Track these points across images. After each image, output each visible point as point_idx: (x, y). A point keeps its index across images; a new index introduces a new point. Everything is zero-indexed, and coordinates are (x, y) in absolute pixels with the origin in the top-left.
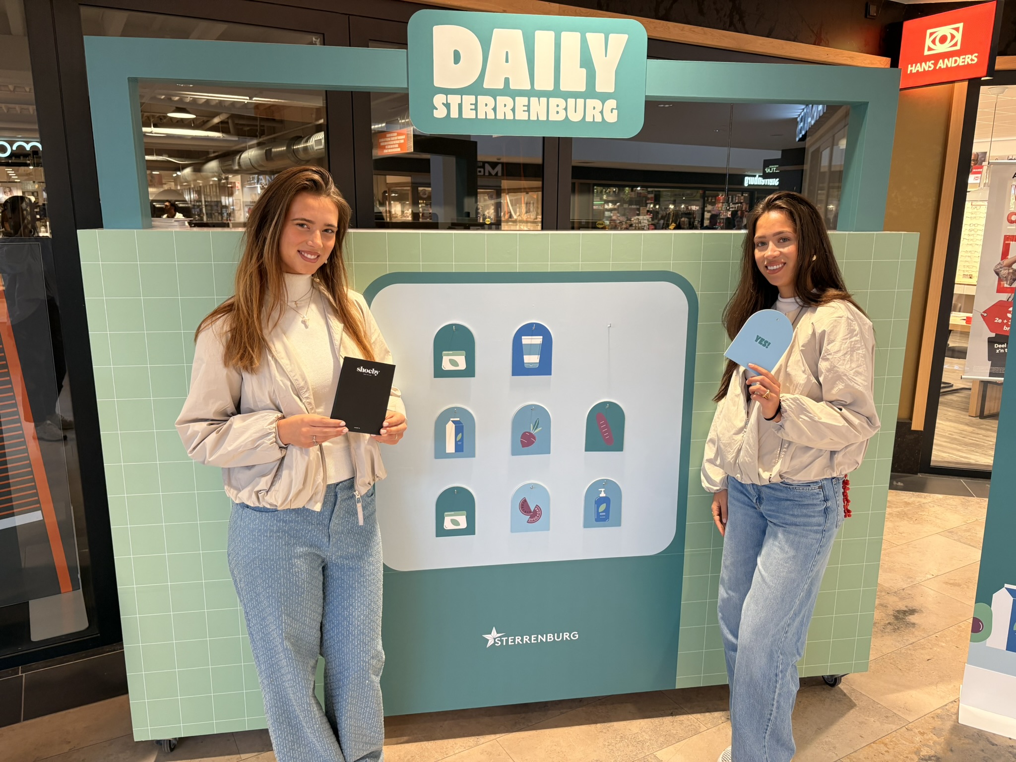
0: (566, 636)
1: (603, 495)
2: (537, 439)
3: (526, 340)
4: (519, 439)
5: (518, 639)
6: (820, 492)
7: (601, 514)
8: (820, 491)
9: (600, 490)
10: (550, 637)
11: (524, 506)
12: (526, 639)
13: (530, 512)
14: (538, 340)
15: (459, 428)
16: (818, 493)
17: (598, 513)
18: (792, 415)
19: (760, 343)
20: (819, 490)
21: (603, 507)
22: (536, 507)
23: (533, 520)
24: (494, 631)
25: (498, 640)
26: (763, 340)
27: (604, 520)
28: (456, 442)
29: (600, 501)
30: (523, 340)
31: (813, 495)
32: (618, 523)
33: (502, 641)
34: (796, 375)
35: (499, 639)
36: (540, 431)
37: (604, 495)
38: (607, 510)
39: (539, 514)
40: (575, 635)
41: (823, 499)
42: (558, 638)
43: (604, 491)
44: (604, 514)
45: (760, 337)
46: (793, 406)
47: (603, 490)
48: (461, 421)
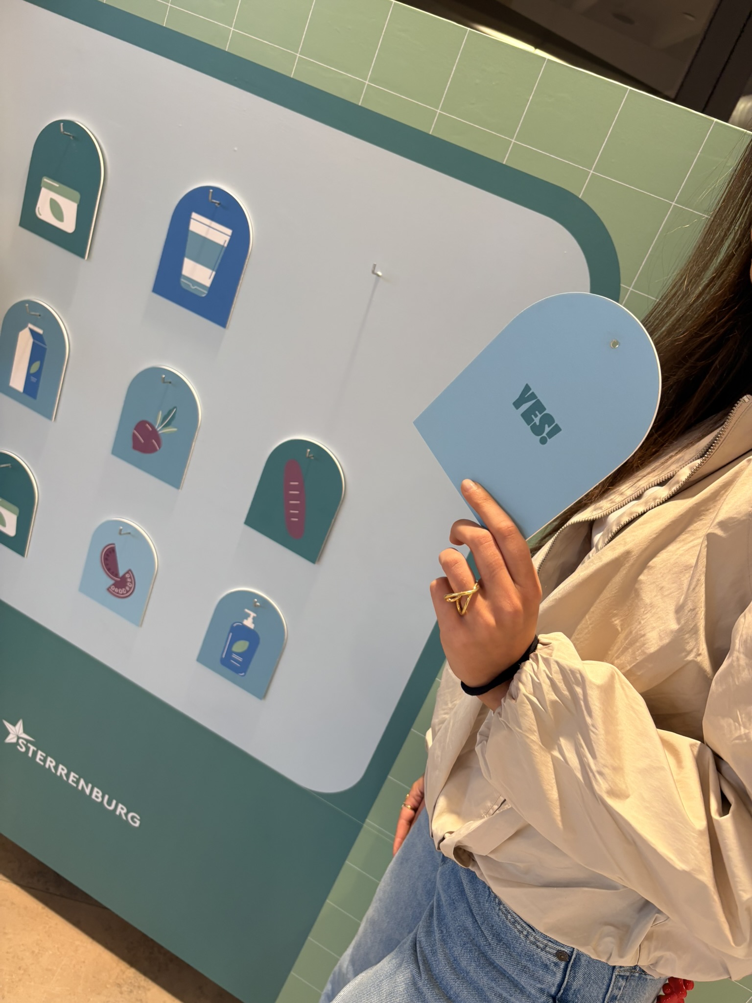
0: (121, 810)
1: (249, 623)
2: (162, 448)
3: (199, 225)
4: (131, 430)
5: (50, 763)
6: (552, 967)
7: (234, 656)
8: (556, 964)
9: (247, 610)
10: (97, 795)
11: (109, 558)
12: (62, 771)
13: (117, 575)
14: (220, 235)
15: (38, 353)
16: (546, 966)
17: (230, 652)
18: (529, 720)
19: (527, 417)
20: (555, 959)
21: (241, 646)
22: (127, 572)
23: (118, 593)
24: (20, 724)
25: (23, 743)
26: (539, 407)
27: (237, 670)
28: (29, 375)
29: (241, 632)
30: (192, 221)
31: (531, 958)
32: (261, 691)
33: (28, 749)
34: (652, 606)
35: (25, 742)
36: (171, 433)
37: (252, 626)
38: (248, 656)
39: (130, 588)
40: (135, 820)
41: (553, 990)
42: (109, 803)
43: (254, 618)
44: (240, 659)
45: (533, 396)
46: (551, 696)
47: (253, 614)
48: (45, 338)
